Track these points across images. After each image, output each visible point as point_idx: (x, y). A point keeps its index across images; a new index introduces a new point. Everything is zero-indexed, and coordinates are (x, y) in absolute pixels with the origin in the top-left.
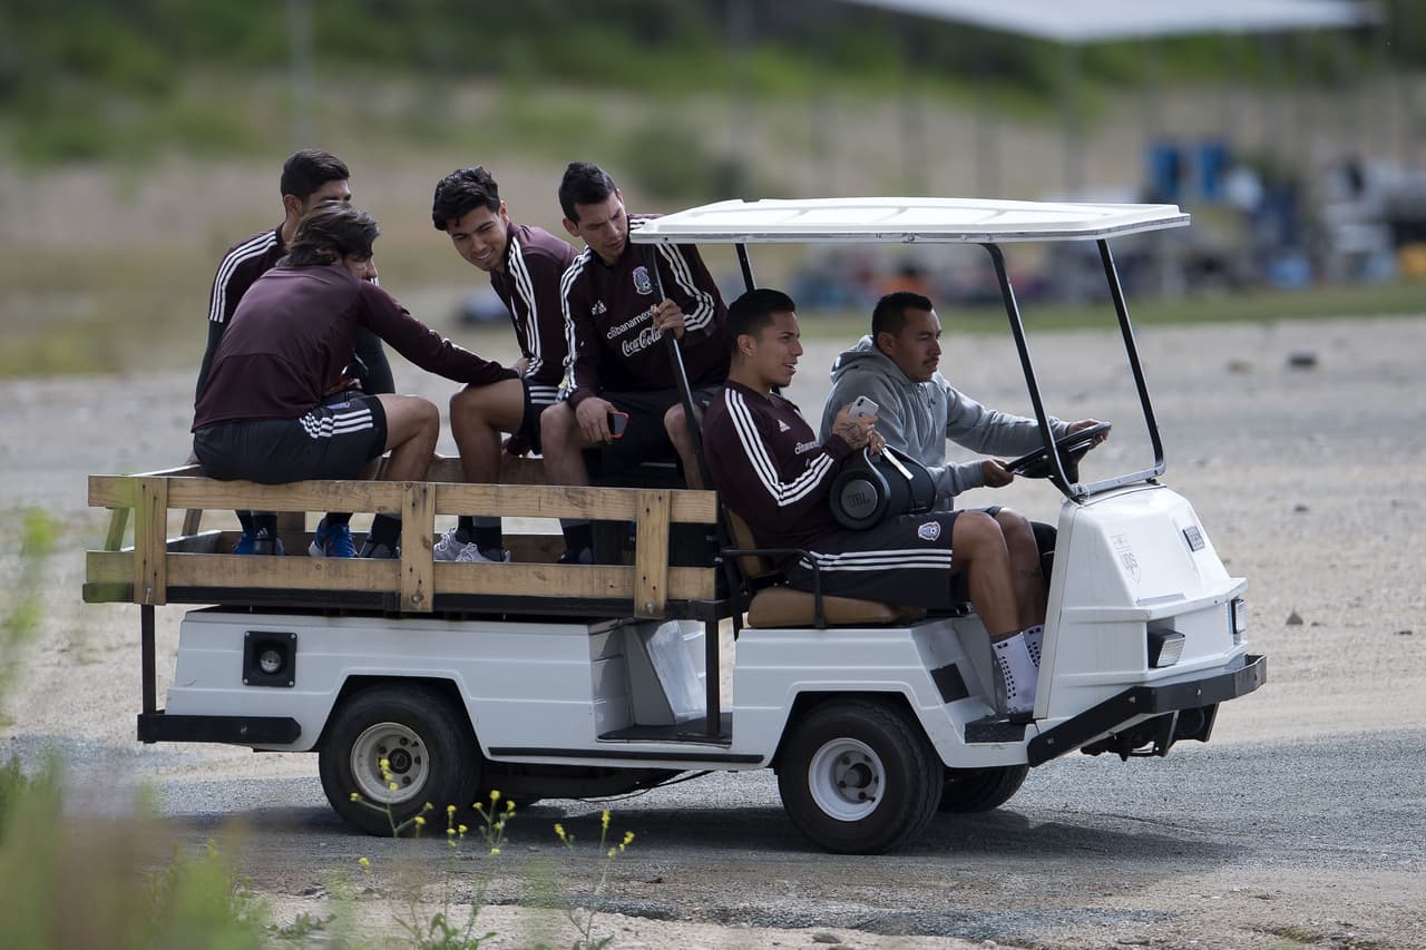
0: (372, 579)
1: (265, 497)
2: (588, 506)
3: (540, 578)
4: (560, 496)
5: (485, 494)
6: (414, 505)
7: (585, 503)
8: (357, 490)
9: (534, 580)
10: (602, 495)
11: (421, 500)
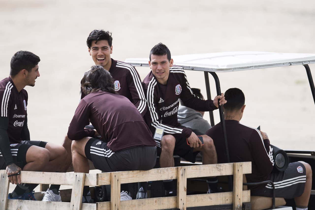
0: (169, 204)
1: (143, 176)
2: (221, 171)
3: (210, 199)
4: (215, 167)
5: (197, 169)
6: (182, 175)
7: (221, 170)
8: (165, 171)
9: (209, 200)
10: (225, 166)
11: (184, 174)
